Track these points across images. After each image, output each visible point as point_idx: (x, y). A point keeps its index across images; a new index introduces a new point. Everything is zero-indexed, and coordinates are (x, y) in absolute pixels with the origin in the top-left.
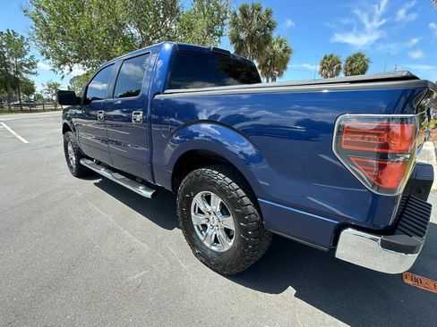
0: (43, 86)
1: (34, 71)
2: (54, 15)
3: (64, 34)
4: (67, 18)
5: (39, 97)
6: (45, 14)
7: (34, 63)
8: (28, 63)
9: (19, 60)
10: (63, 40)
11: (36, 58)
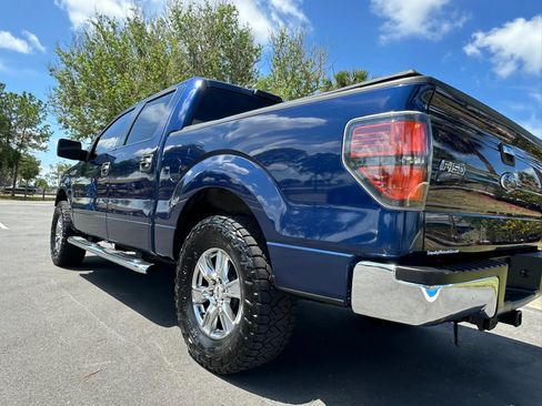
0: (51, 167)
1: (44, 145)
2: (87, 75)
3: (93, 98)
4: (102, 80)
5: (42, 183)
6: (75, 74)
7: (47, 135)
8: (38, 134)
9: (28, 130)
10: (92, 106)
11: (51, 129)
